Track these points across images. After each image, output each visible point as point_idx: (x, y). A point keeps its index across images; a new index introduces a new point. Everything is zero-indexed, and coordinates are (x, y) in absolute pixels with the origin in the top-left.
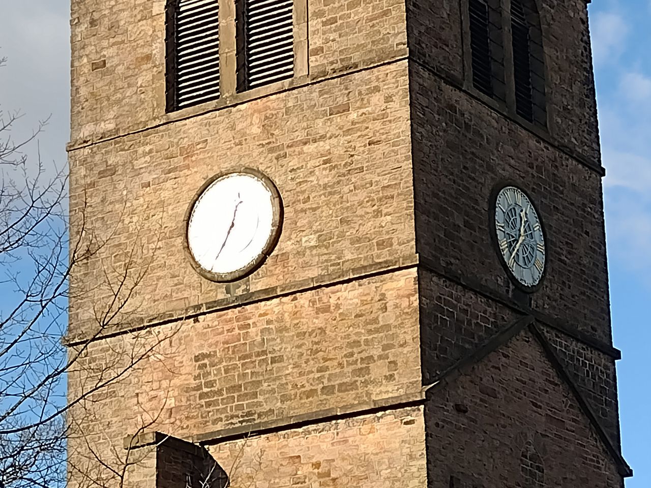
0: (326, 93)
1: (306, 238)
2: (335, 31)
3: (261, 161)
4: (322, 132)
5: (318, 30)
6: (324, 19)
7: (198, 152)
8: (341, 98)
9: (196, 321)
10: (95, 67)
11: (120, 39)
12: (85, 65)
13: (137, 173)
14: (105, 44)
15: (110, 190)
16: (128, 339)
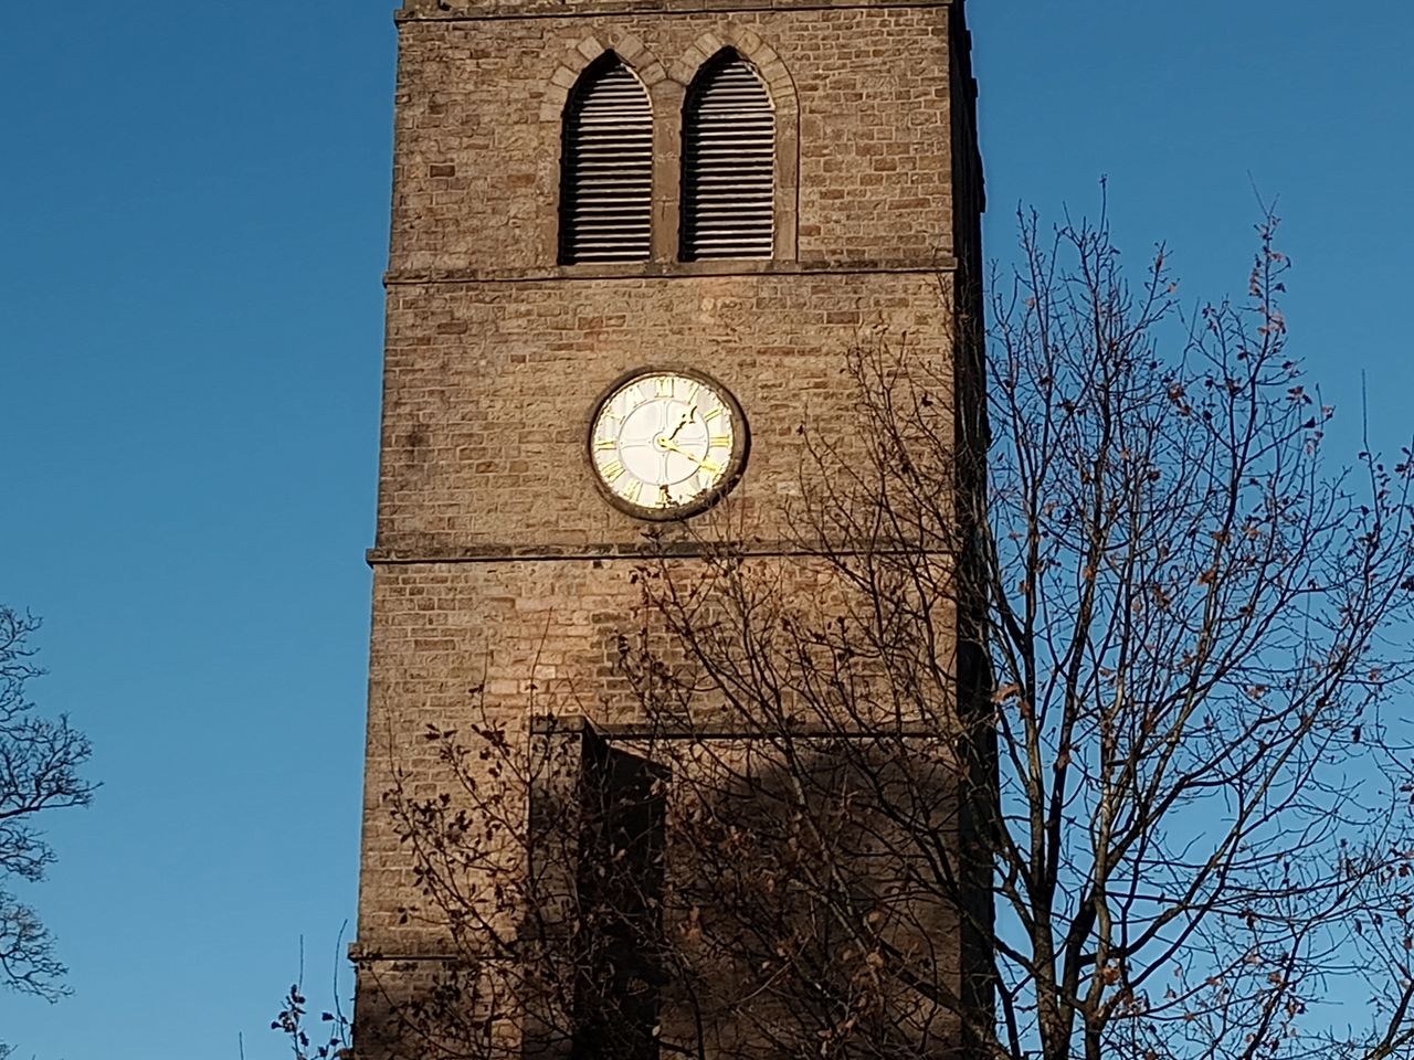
0: (824, 291)
1: (784, 484)
2: (840, 209)
3: (714, 363)
4: (815, 344)
5: (813, 202)
6: (824, 190)
7: (610, 329)
8: (847, 303)
9: (597, 565)
10: (435, 172)
11: (480, 141)
12: (418, 165)
13: (504, 339)
14: (455, 142)
15: (456, 354)
16: (479, 570)
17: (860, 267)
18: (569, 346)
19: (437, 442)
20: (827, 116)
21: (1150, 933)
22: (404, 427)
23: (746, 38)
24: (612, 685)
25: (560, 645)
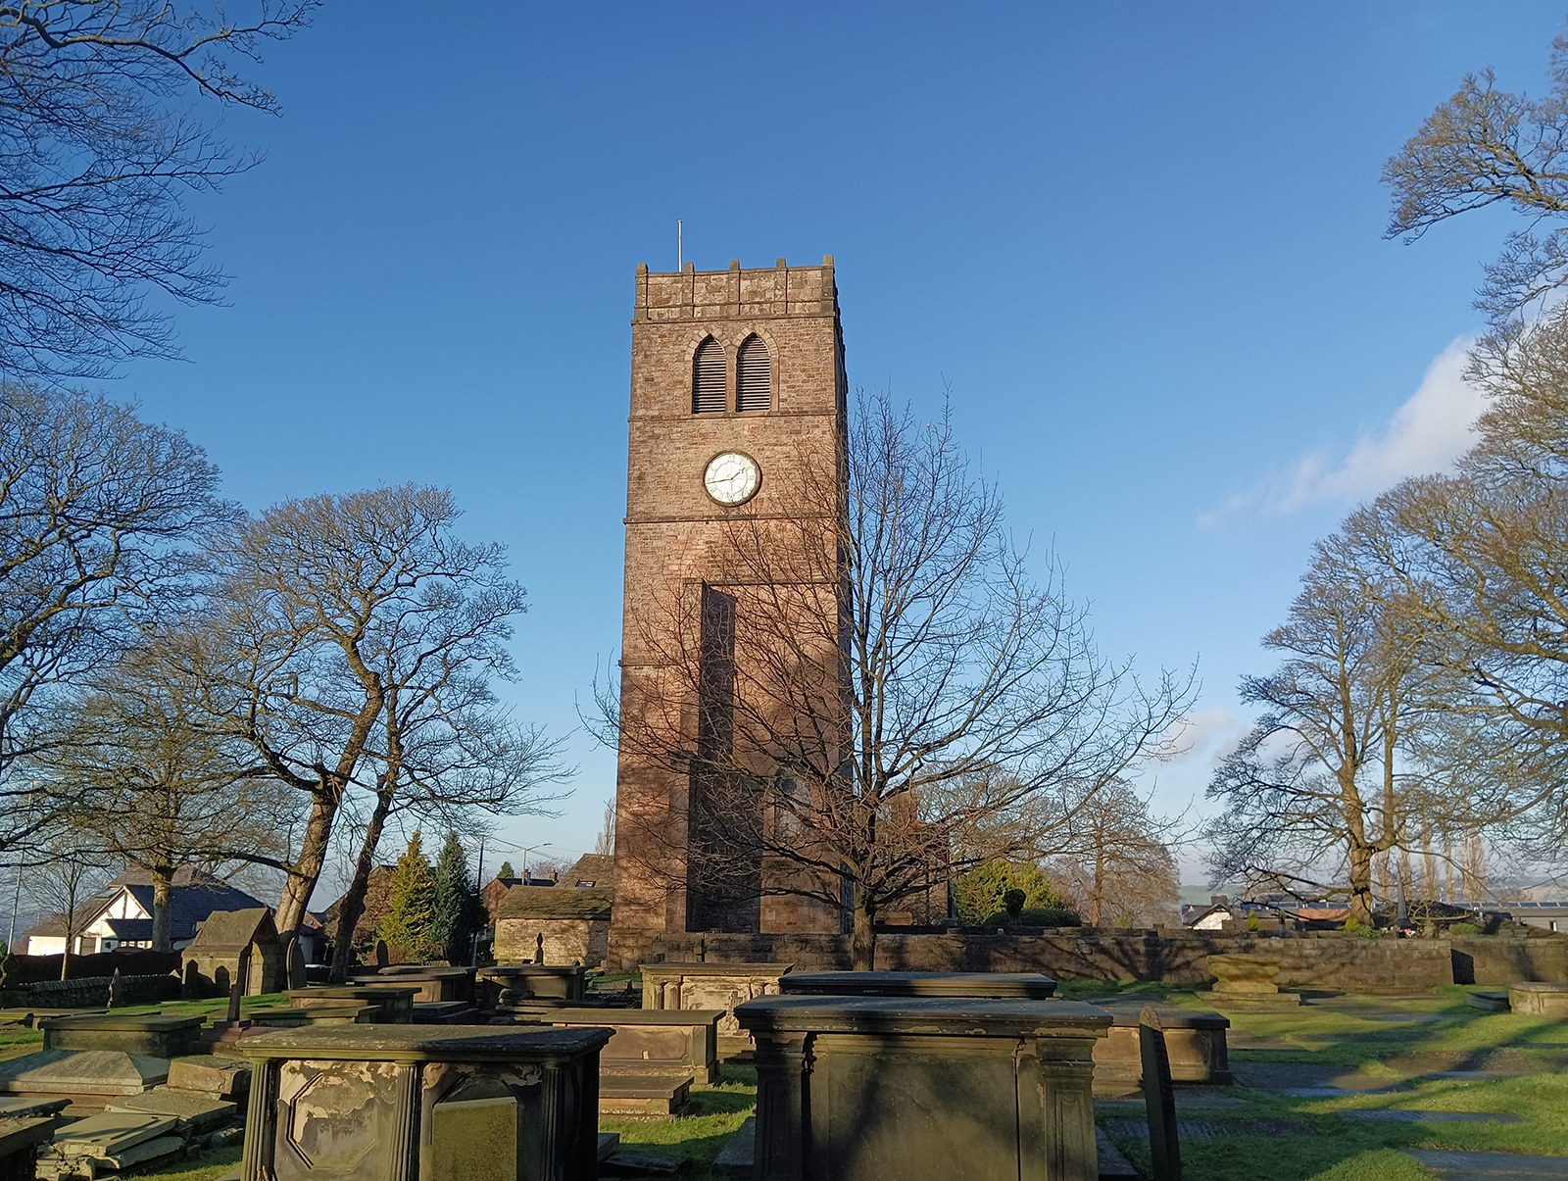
0: (789, 422)
1: (774, 493)
2: (794, 392)
3: (749, 449)
4: (785, 441)
5: (784, 389)
6: (788, 385)
7: (711, 437)
8: (797, 427)
9: (707, 523)
10: (647, 380)
11: (663, 368)
12: (640, 378)
13: (673, 441)
14: (654, 369)
15: (655, 446)
16: (664, 526)
17: (802, 413)
18: (696, 444)
19: (649, 479)
20: (789, 358)
21: (901, 651)
22: (636, 474)
23: (759, 330)
24: (713, 567)
25: (694, 552)
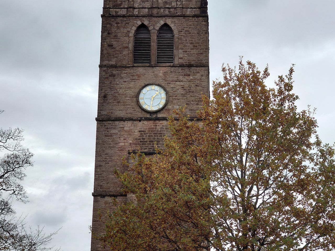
0: (183, 70)
1: (176, 106)
2: (186, 54)
3: (162, 83)
4: (181, 80)
5: (181, 53)
6: (183, 51)
7: (142, 76)
8: (188, 72)
9: (140, 121)
10: (109, 46)
11: (118, 40)
12: (105, 44)
13: (122, 78)
14: (113, 40)
18: (134, 79)
19: (109, 97)
20: (184, 37)
22: (103, 94)
23: (169, 21)
25: (133, 136)
